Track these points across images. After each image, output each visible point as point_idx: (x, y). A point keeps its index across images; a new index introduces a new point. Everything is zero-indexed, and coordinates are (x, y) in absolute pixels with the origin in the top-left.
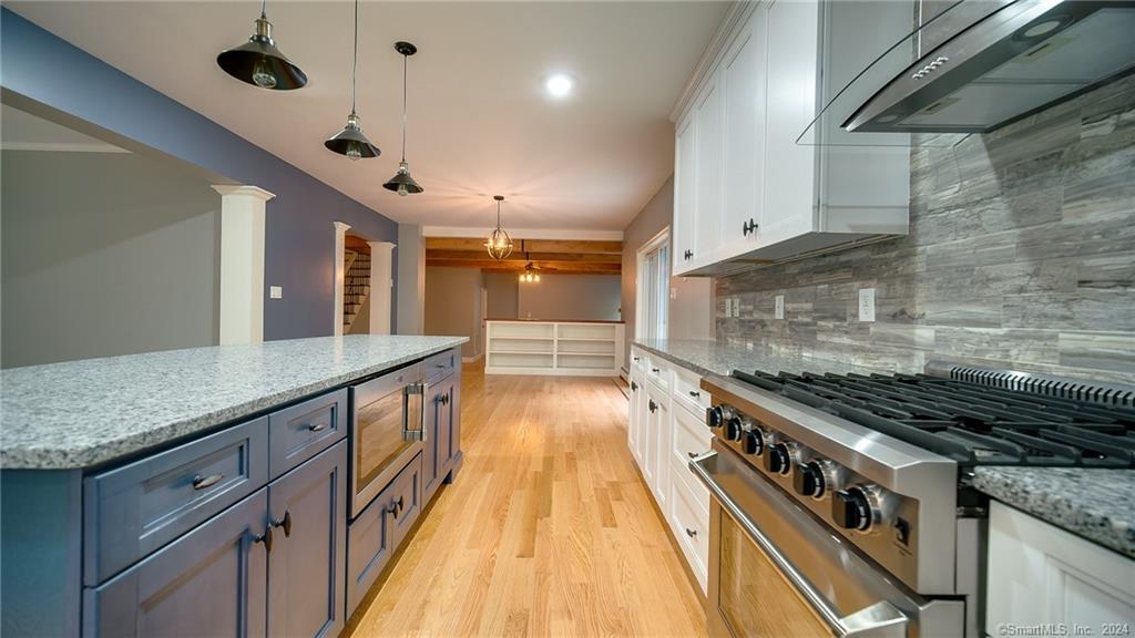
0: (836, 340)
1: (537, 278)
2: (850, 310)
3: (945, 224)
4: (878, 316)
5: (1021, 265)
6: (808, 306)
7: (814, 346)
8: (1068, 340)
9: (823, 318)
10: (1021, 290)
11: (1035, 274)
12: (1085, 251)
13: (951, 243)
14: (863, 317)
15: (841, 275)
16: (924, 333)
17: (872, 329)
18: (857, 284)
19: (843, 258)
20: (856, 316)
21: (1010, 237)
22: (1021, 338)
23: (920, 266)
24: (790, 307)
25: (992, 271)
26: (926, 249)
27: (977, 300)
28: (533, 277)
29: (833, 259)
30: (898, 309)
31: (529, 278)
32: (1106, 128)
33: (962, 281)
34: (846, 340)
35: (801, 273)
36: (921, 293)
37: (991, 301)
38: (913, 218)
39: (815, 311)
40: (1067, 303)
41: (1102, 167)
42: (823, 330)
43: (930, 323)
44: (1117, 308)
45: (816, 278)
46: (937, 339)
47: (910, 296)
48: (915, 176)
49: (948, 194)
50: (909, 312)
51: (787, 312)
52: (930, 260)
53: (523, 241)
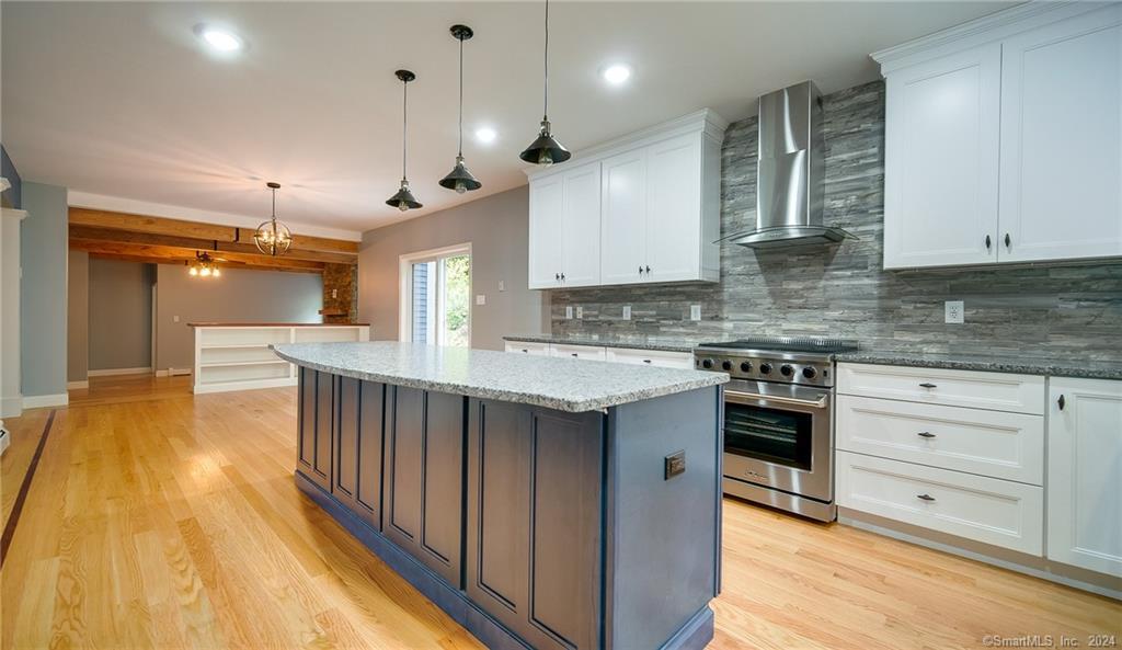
0: (674, 330)
1: (217, 273)
2: (684, 315)
3: (737, 280)
4: (702, 318)
5: (769, 300)
6: (654, 313)
7: (657, 334)
8: (785, 326)
9: (664, 319)
10: (769, 309)
11: (774, 303)
12: (790, 297)
13: (740, 288)
14: (693, 319)
15: (677, 297)
16: (728, 325)
17: (699, 324)
18: (689, 303)
19: (679, 289)
20: (690, 317)
21: (765, 290)
22: (768, 325)
23: (726, 296)
24: (636, 313)
25: (758, 301)
26: (728, 290)
27: (753, 312)
28: (212, 271)
29: (672, 289)
30: (714, 315)
31: (205, 272)
32: (795, 259)
33: (745, 304)
34: (681, 330)
35: (646, 294)
36: (726, 309)
37: (758, 312)
38: (722, 276)
39: (658, 315)
40: (785, 314)
41: (795, 271)
42: (665, 326)
43: (732, 321)
44: (799, 315)
45: (658, 298)
46: (735, 327)
47: (721, 310)
48: (722, 258)
49: (739, 269)
50: (720, 316)
51: (632, 316)
52: (732, 296)
53: (238, 229)
